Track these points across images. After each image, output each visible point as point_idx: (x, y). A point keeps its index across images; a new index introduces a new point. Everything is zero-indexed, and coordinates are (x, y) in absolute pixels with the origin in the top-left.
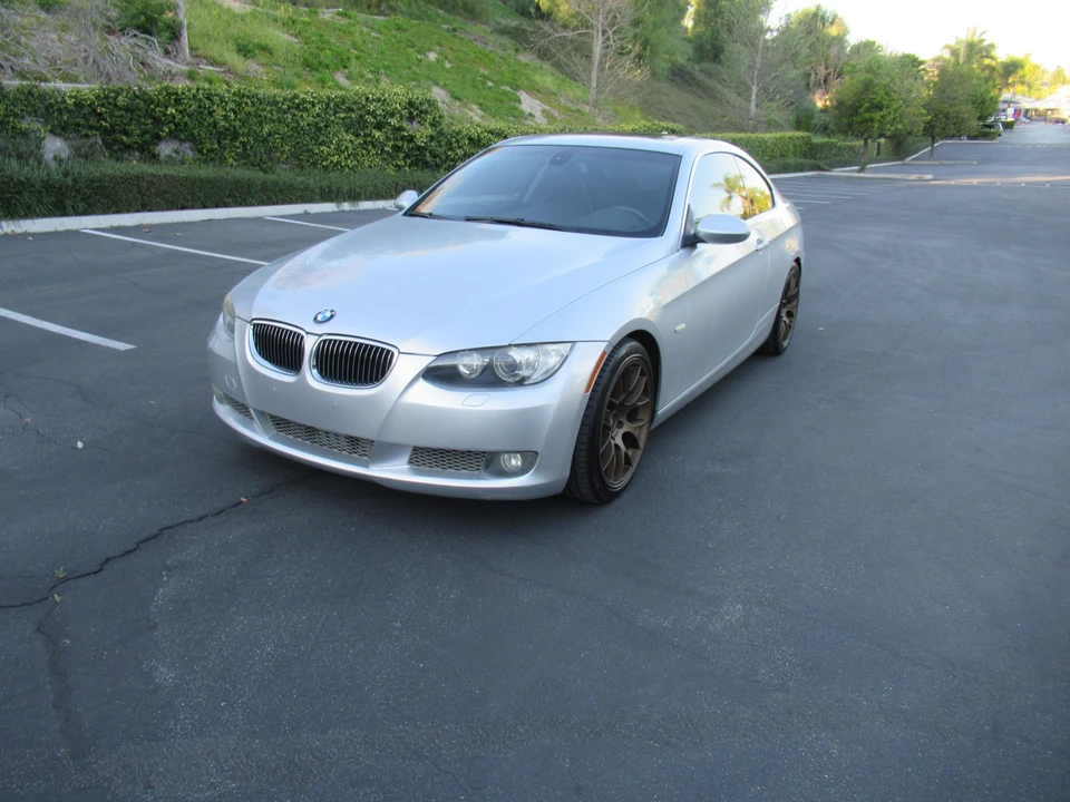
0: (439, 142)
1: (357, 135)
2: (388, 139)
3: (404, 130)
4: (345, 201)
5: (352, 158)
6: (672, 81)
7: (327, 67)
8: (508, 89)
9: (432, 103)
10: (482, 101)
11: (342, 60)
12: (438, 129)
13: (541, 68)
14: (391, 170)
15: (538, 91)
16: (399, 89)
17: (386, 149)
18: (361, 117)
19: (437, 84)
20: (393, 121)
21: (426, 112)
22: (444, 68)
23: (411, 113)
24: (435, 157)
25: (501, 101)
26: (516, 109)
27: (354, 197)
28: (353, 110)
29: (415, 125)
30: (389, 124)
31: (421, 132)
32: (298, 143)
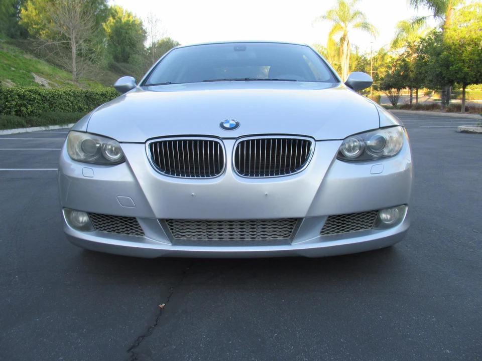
6: (110, 71)
8: (24, 72)
10: (12, 77)
13: (39, 62)
26: (33, 82)
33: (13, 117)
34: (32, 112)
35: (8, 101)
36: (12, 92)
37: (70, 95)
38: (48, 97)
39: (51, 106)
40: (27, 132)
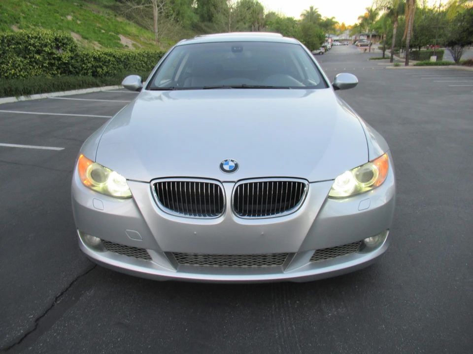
0: (76, 60)
1: (25, 58)
2: (45, 59)
3: (54, 54)
4: (21, 95)
5: (23, 70)
6: (193, 30)
7: (6, 22)
8: (113, 34)
9: (70, 40)
10: (99, 39)
11: (15, 19)
12: (75, 53)
13: (129, 24)
14: (49, 77)
15: (129, 35)
16: (49, 32)
17: (45, 65)
18: (26, 47)
19: (73, 31)
20: (47, 49)
21: (66, 44)
22: (77, 23)
23: (57, 45)
24: (75, 68)
26: (118, 43)
27: (28, 92)
28: (20, 44)
29: (61, 51)
30: (45, 51)
31: (65, 55)
33: (90, 78)
34: (107, 72)
35: (84, 64)
36: (87, 55)
37: (143, 56)
38: (122, 59)
39: (126, 67)
40: (101, 92)
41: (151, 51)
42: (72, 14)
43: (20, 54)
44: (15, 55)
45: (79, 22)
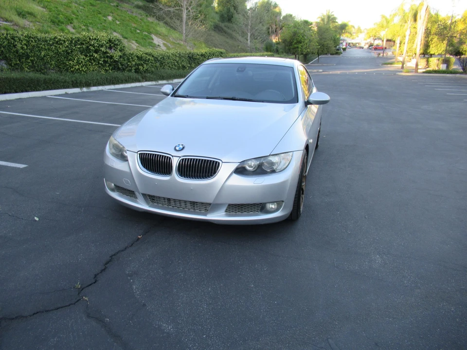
0: (123, 58)
1: (86, 56)
2: (101, 57)
3: (108, 53)
4: (84, 87)
5: (84, 66)
6: (214, 30)
7: (63, 23)
8: (147, 33)
9: (119, 41)
10: (136, 39)
11: (69, 20)
12: (123, 52)
13: (159, 24)
14: (103, 72)
15: (160, 35)
17: (100, 62)
18: (88, 47)
19: (115, 31)
20: (103, 49)
21: (117, 45)
22: (116, 23)
23: (110, 45)
24: (122, 65)
25: (145, 39)
26: (152, 43)
27: (88, 85)
28: (83, 44)
29: (113, 51)
30: (101, 50)
31: (116, 54)
32: (58, 60)
33: (133, 74)
34: (147, 70)
35: (129, 62)
36: (132, 54)
37: (176, 56)
38: (159, 59)
39: (161, 65)
40: (142, 86)
41: (182, 51)
42: (111, 14)
43: (83, 52)
44: (79, 53)
45: (118, 23)
